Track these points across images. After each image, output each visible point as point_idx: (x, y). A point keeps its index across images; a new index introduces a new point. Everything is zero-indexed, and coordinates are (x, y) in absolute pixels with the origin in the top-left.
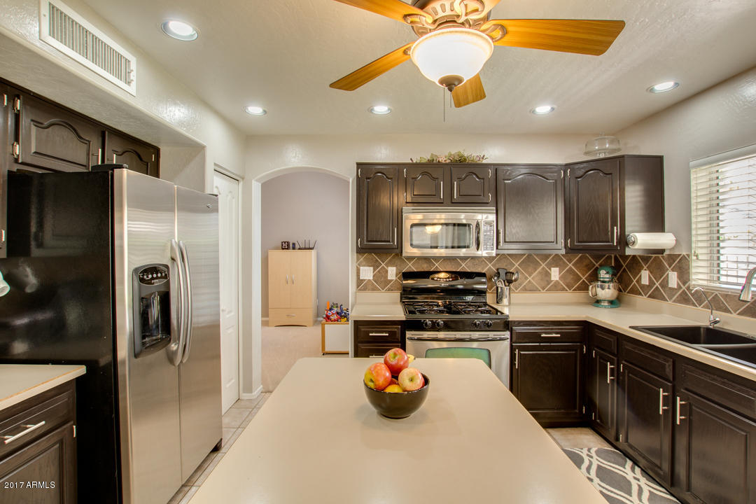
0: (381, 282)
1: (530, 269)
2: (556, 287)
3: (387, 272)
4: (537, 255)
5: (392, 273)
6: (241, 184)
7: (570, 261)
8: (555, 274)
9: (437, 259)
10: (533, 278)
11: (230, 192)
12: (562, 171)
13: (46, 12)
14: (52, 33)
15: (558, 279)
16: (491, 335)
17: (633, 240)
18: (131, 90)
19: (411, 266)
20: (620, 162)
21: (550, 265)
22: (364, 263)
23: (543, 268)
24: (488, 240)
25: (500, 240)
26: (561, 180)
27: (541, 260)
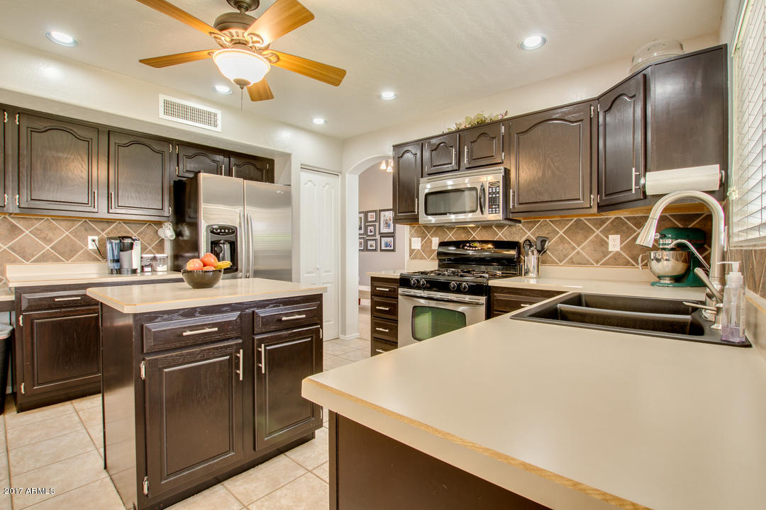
0: (426, 249)
1: (579, 237)
2: (616, 260)
3: (431, 242)
4: (588, 220)
5: (435, 243)
6: (340, 177)
7: (638, 226)
8: (615, 243)
10: (583, 248)
11: (327, 184)
12: (592, 108)
13: (161, 104)
14: (166, 113)
15: (619, 250)
16: (467, 298)
17: (642, 181)
18: (219, 129)
19: (451, 236)
20: (645, 76)
21: (607, 232)
22: (415, 234)
23: (598, 235)
24: (493, 201)
25: (513, 202)
26: (591, 119)
27: (595, 225)
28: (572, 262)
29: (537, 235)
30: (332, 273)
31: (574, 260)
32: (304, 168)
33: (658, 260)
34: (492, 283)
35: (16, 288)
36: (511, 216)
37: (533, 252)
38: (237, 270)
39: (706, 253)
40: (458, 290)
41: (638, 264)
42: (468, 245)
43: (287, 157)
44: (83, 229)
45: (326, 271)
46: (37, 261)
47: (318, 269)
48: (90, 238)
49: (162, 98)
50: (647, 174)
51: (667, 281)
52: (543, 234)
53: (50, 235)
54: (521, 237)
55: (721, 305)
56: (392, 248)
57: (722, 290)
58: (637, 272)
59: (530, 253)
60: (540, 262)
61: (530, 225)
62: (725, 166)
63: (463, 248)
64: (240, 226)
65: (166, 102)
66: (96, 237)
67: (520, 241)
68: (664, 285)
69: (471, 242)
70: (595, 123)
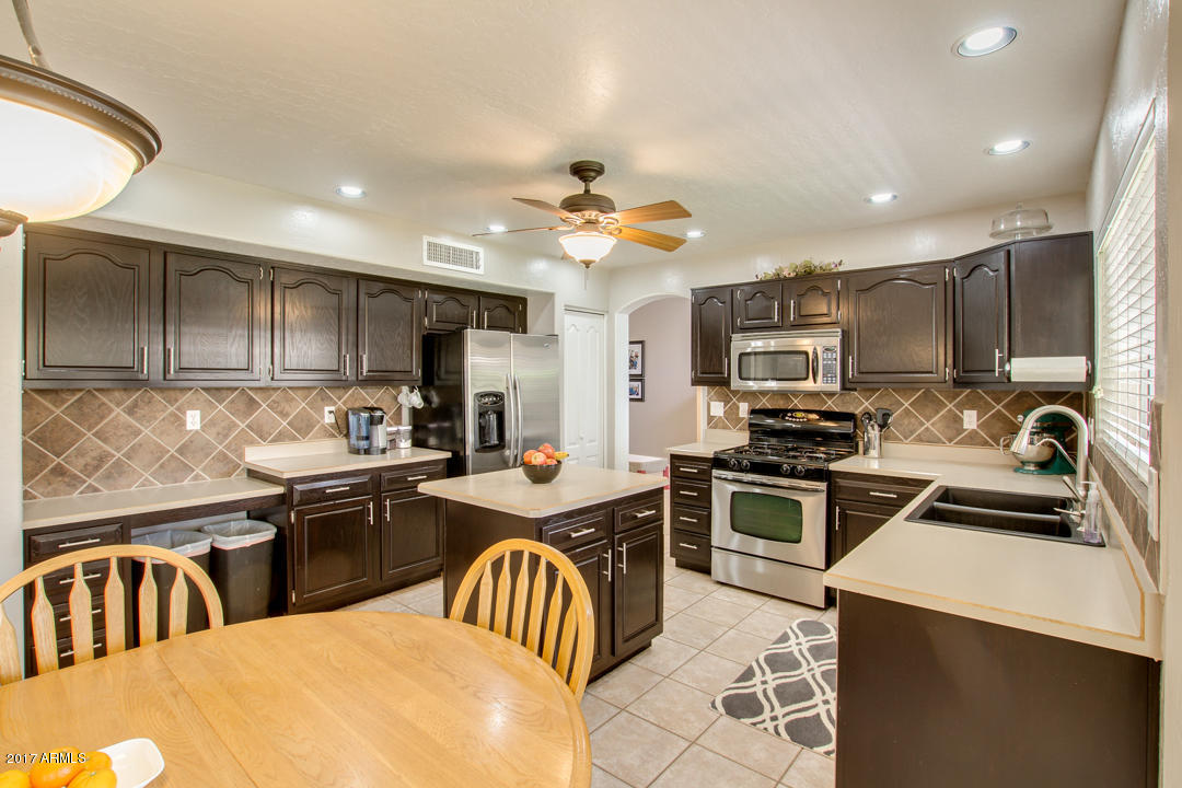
0: (732, 419)
1: (929, 412)
2: (972, 439)
3: (738, 408)
4: (939, 392)
5: (744, 409)
6: (607, 316)
7: (998, 402)
8: (970, 420)
9: (795, 394)
10: (933, 424)
11: (592, 327)
12: (947, 271)
13: (425, 247)
14: (429, 258)
15: (975, 427)
16: (803, 484)
17: (1007, 368)
18: (481, 271)
19: (765, 403)
20: (1009, 252)
21: (962, 407)
22: (715, 398)
23: (950, 410)
24: (828, 371)
25: (853, 370)
26: (945, 282)
27: (946, 398)
28: (920, 440)
29: (877, 405)
30: (596, 443)
31: (924, 438)
32: (569, 309)
34: (834, 466)
35: (288, 479)
36: (848, 386)
37: (872, 426)
38: (503, 447)
39: (1073, 436)
40: (793, 474)
41: (998, 445)
42: (789, 414)
43: (549, 297)
44: (319, 399)
45: (591, 441)
46: (274, 441)
47: (582, 439)
48: (327, 409)
49: (426, 239)
50: (1013, 360)
51: (1032, 468)
52: (885, 404)
53: (287, 408)
54: (857, 408)
55: (1084, 512)
56: (639, 397)
57: (1086, 496)
58: (995, 454)
59: (869, 428)
60: (881, 439)
61: (868, 394)
62: (1091, 357)
63: (783, 418)
64: (508, 393)
65: (429, 244)
66: (333, 408)
67: (856, 412)
68: (1028, 472)
69: (793, 411)
70: (950, 288)
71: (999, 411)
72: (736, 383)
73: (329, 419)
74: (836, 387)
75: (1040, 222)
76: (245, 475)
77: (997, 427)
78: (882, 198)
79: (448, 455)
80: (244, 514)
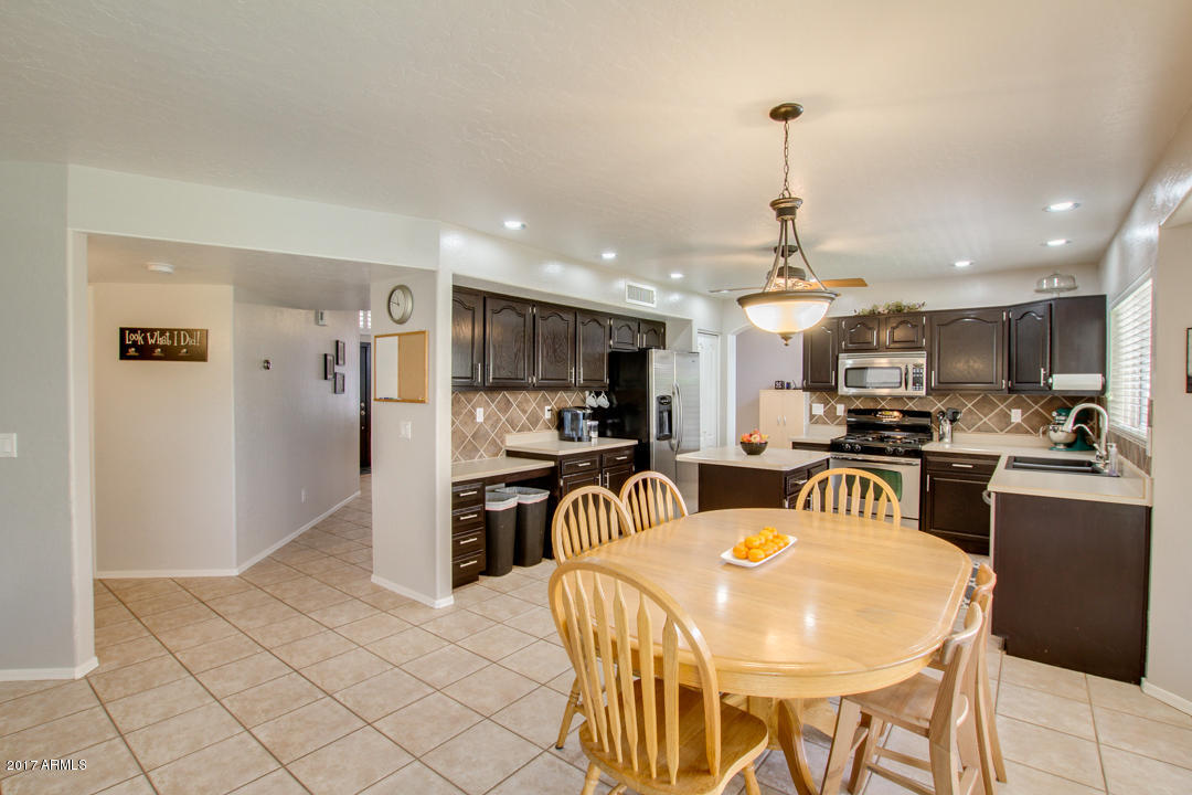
0: (830, 415)
1: (986, 410)
2: (1018, 429)
3: (836, 408)
5: (841, 409)
6: (719, 337)
7: (1036, 403)
8: (1016, 416)
9: (883, 398)
10: (989, 419)
11: (711, 345)
12: (1004, 314)
13: (627, 289)
14: (629, 297)
15: (1020, 421)
16: (903, 460)
17: (1050, 381)
18: (654, 305)
19: (858, 405)
20: (1051, 305)
21: (1010, 407)
22: (816, 401)
23: (1002, 409)
25: (934, 381)
26: (1003, 322)
27: (999, 401)
28: (979, 430)
29: (947, 406)
31: (982, 429)
32: (700, 332)
33: (1055, 431)
34: (925, 448)
35: (560, 456)
36: (930, 392)
37: (945, 421)
38: (671, 437)
40: (896, 454)
41: (1038, 433)
42: (879, 413)
43: (688, 322)
44: (542, 400)
46: (520, 431)
48: (546, 408)
50: (1054, 376)
51: (1062, 447)
52: (954, 405)
53: (526, 407)
54: (933, 408)
58: (1037, 439)
59: (943, 423)
60: (952, 430)
61: (942, 398)
63: (875, 416)
64: (674, 396)
65: (630, 287)
66: (549, 408)
67: (932, 411)
68: (1059, 450)
69: (881, 410)
70: (1007, 324)
71: (1037, 410)
72: (843, 390)
73: (548, 415)
74: (923, 392)
75: (1069, 284)
76: (504, 456)
77: (1036, 421)
78: (962, 264)
79: (635, 442)
80: (504, 485)
